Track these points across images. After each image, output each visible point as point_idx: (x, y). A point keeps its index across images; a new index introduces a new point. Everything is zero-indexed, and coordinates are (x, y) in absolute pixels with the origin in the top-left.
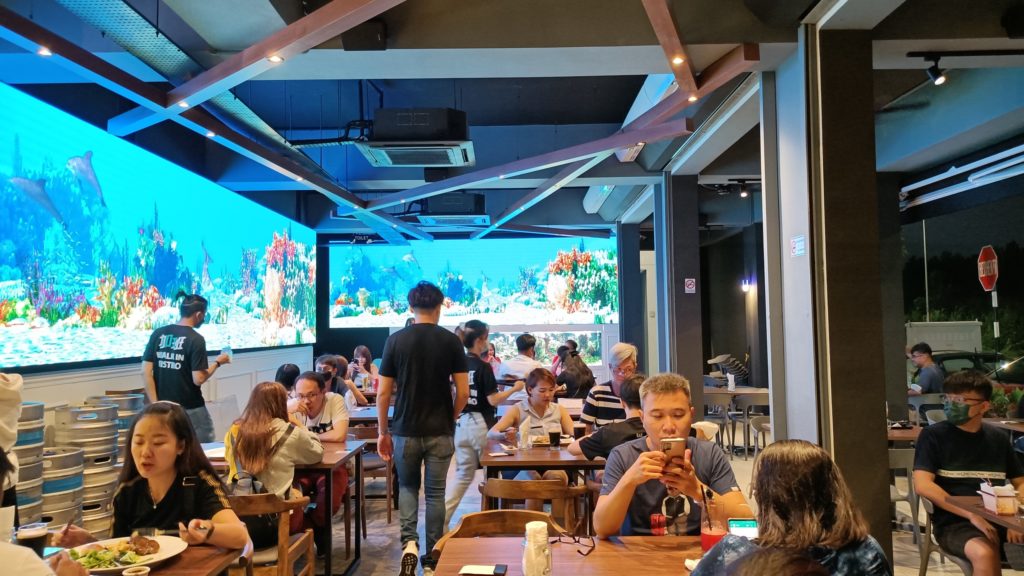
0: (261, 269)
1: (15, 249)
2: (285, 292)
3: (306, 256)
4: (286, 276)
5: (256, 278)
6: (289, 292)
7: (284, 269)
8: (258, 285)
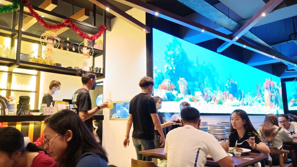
0: (263, 90)
1: (198, 83)
2: (271, 97)
3: (278, 86)
4: (271, 92)
5: (261, 93)
6: (273, 97)
7: (270, 90)
8: (262, 95)
